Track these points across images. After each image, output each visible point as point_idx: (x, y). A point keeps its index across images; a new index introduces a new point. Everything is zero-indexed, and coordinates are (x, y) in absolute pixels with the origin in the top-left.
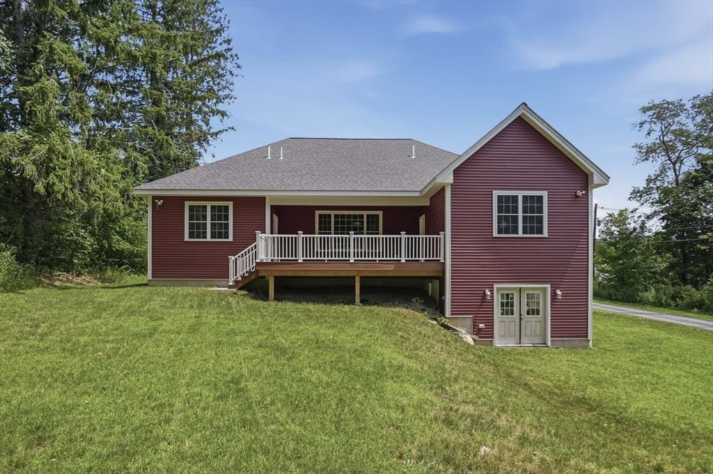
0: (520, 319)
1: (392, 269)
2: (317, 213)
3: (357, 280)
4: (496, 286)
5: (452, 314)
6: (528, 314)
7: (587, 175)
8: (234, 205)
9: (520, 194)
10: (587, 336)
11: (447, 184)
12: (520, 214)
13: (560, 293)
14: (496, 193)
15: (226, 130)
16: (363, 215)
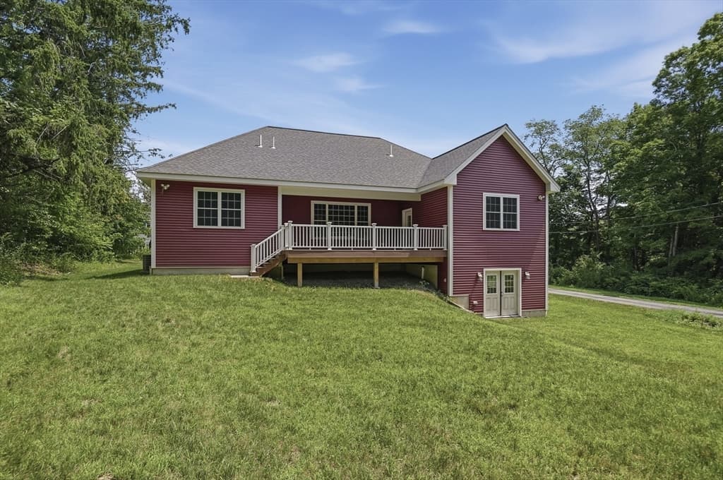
0: (501, 295)
1: (407, 256)
2: (313, 203)
3: (376, 266)
4: (485, 270)
5: (454, 294)
6: (506, 292)
7: (545, 184)
8: (246, 193)
9: (502, 196)
10: (544, 308)
11: (450, 185)
12: (502, 212)
13: (528, 274)
14: (485, 195)
15: (167, 107)
16: (354, 207)
